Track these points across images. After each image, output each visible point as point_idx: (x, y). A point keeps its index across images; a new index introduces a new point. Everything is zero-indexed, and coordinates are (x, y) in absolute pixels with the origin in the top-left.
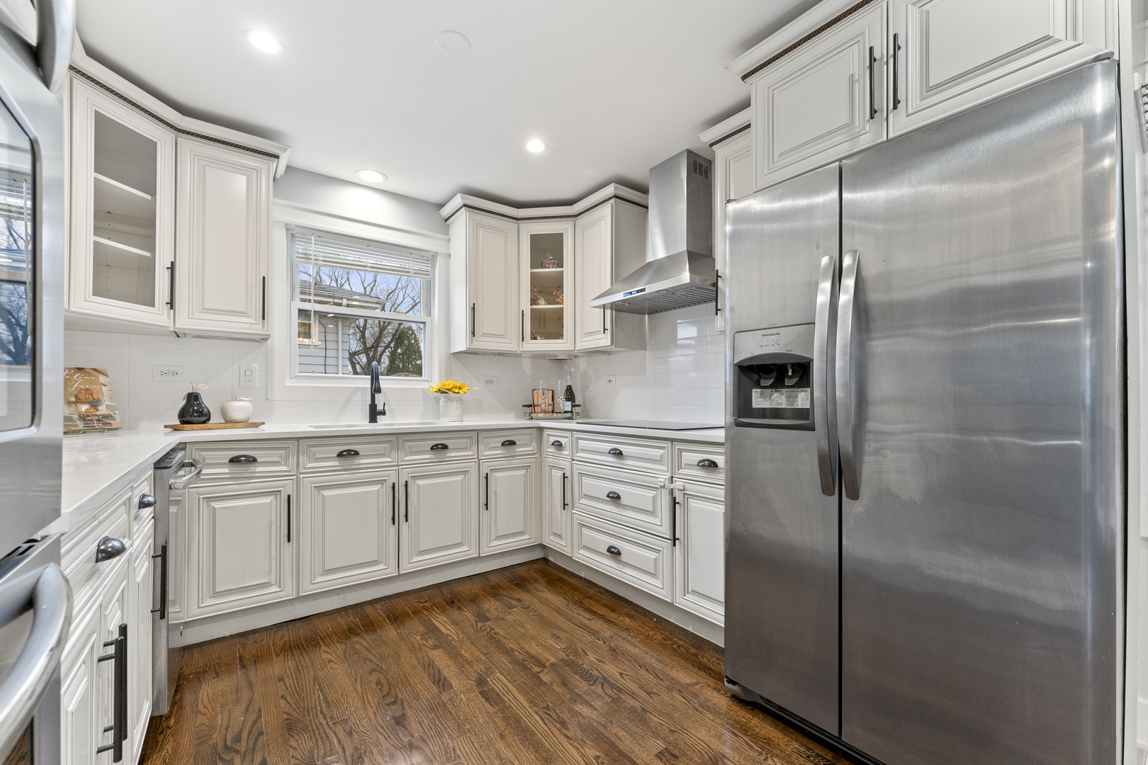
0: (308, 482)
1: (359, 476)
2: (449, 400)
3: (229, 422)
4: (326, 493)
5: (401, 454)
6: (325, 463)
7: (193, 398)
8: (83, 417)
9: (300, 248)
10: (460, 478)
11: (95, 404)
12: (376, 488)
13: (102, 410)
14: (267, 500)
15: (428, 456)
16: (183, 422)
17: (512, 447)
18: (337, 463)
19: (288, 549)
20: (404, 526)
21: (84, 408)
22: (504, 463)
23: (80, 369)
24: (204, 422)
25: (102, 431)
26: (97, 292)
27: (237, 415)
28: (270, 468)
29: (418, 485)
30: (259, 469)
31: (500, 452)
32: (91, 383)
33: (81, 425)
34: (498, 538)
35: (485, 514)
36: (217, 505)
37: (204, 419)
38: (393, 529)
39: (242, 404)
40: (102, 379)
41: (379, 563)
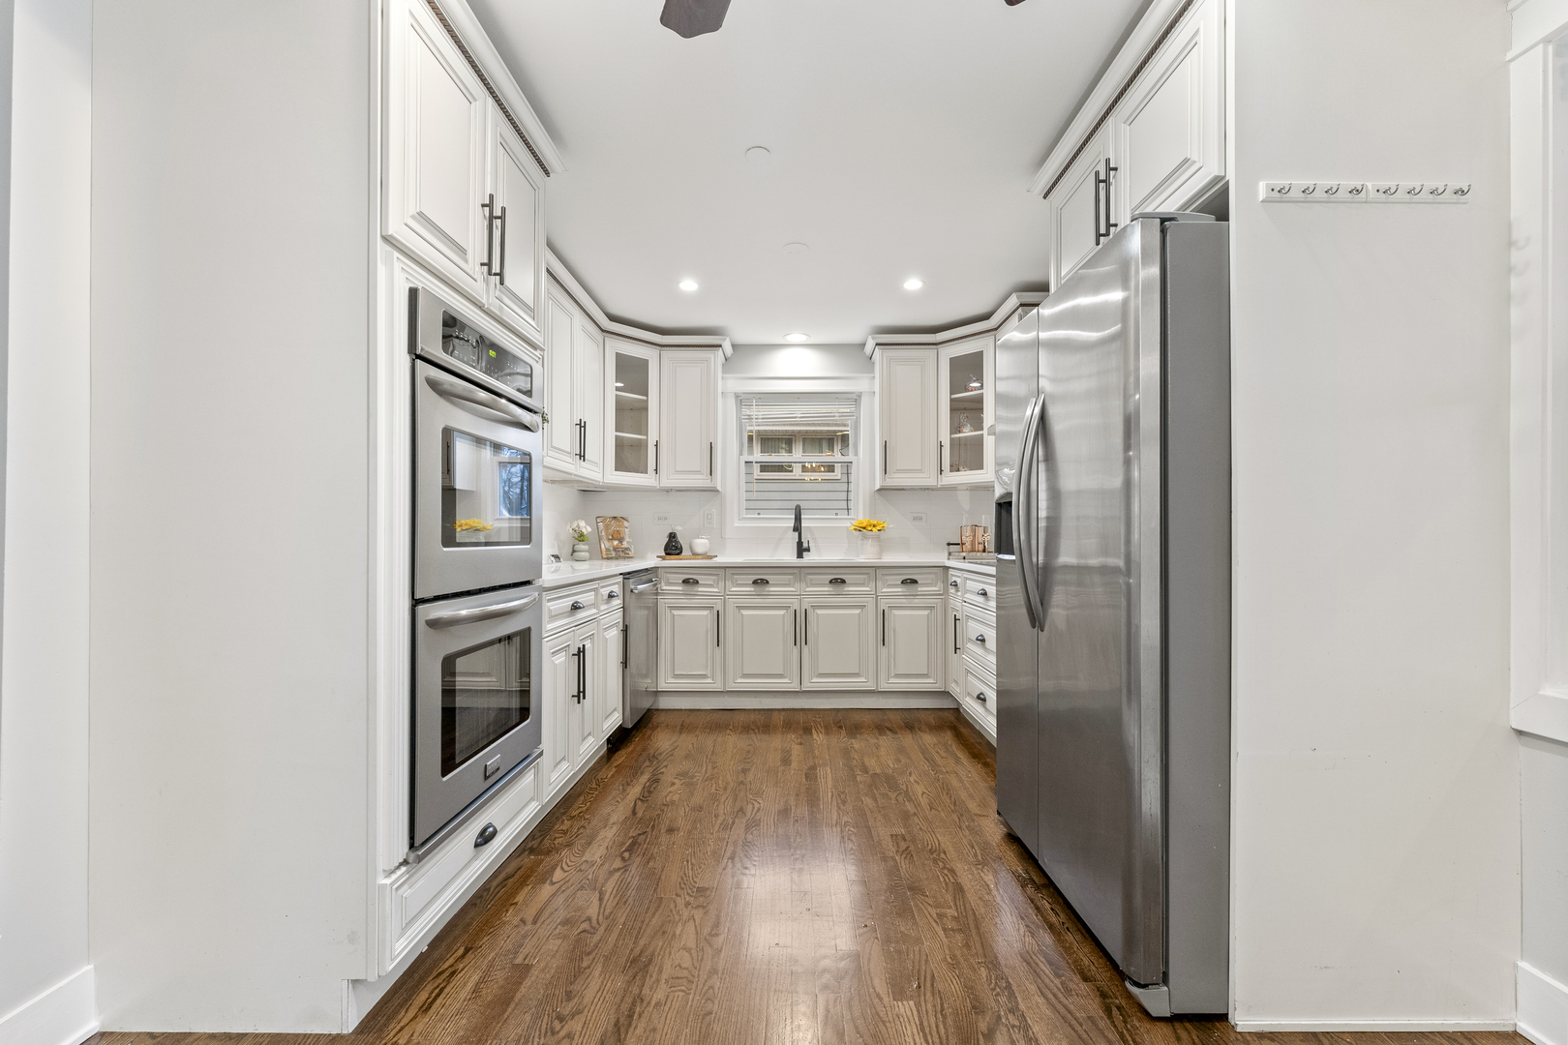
0: (732, 602)
1: (768, 601)
2: (865, 537)
3: (695, 555)
4: (745, 612)
5: (803, 585)
6: (743, 588)
7: (672, 536)
8: (615, 549)
9: (746, 411)
10: (857, 611)
11: (621, 540)
12: (782, 612)
13: (625, 544)
14: (705, 612)
15: (827, 589)
16: (667, 554)
17: (914, 586)
18: (752, 589)
19: (718, 651)
20: (805, 649)
21: (616, 543)
22: (903, 602)
23: (615, 517)
24: (678, 554)
25: (624, 558)
26: (617, 469)
27: (699, 550)
28: (708, 588)
29: (818, 614)
30: (700, 589)
31: (900, 590)
32: (620, 526)
33: (613, 554)
34: (897, 676)
35: (883, 651)
36: (675, 612)
37: (678, 551)
38: (796, 650)
39: (703, 541)
40: (626, 524)
41: (785, 677)
